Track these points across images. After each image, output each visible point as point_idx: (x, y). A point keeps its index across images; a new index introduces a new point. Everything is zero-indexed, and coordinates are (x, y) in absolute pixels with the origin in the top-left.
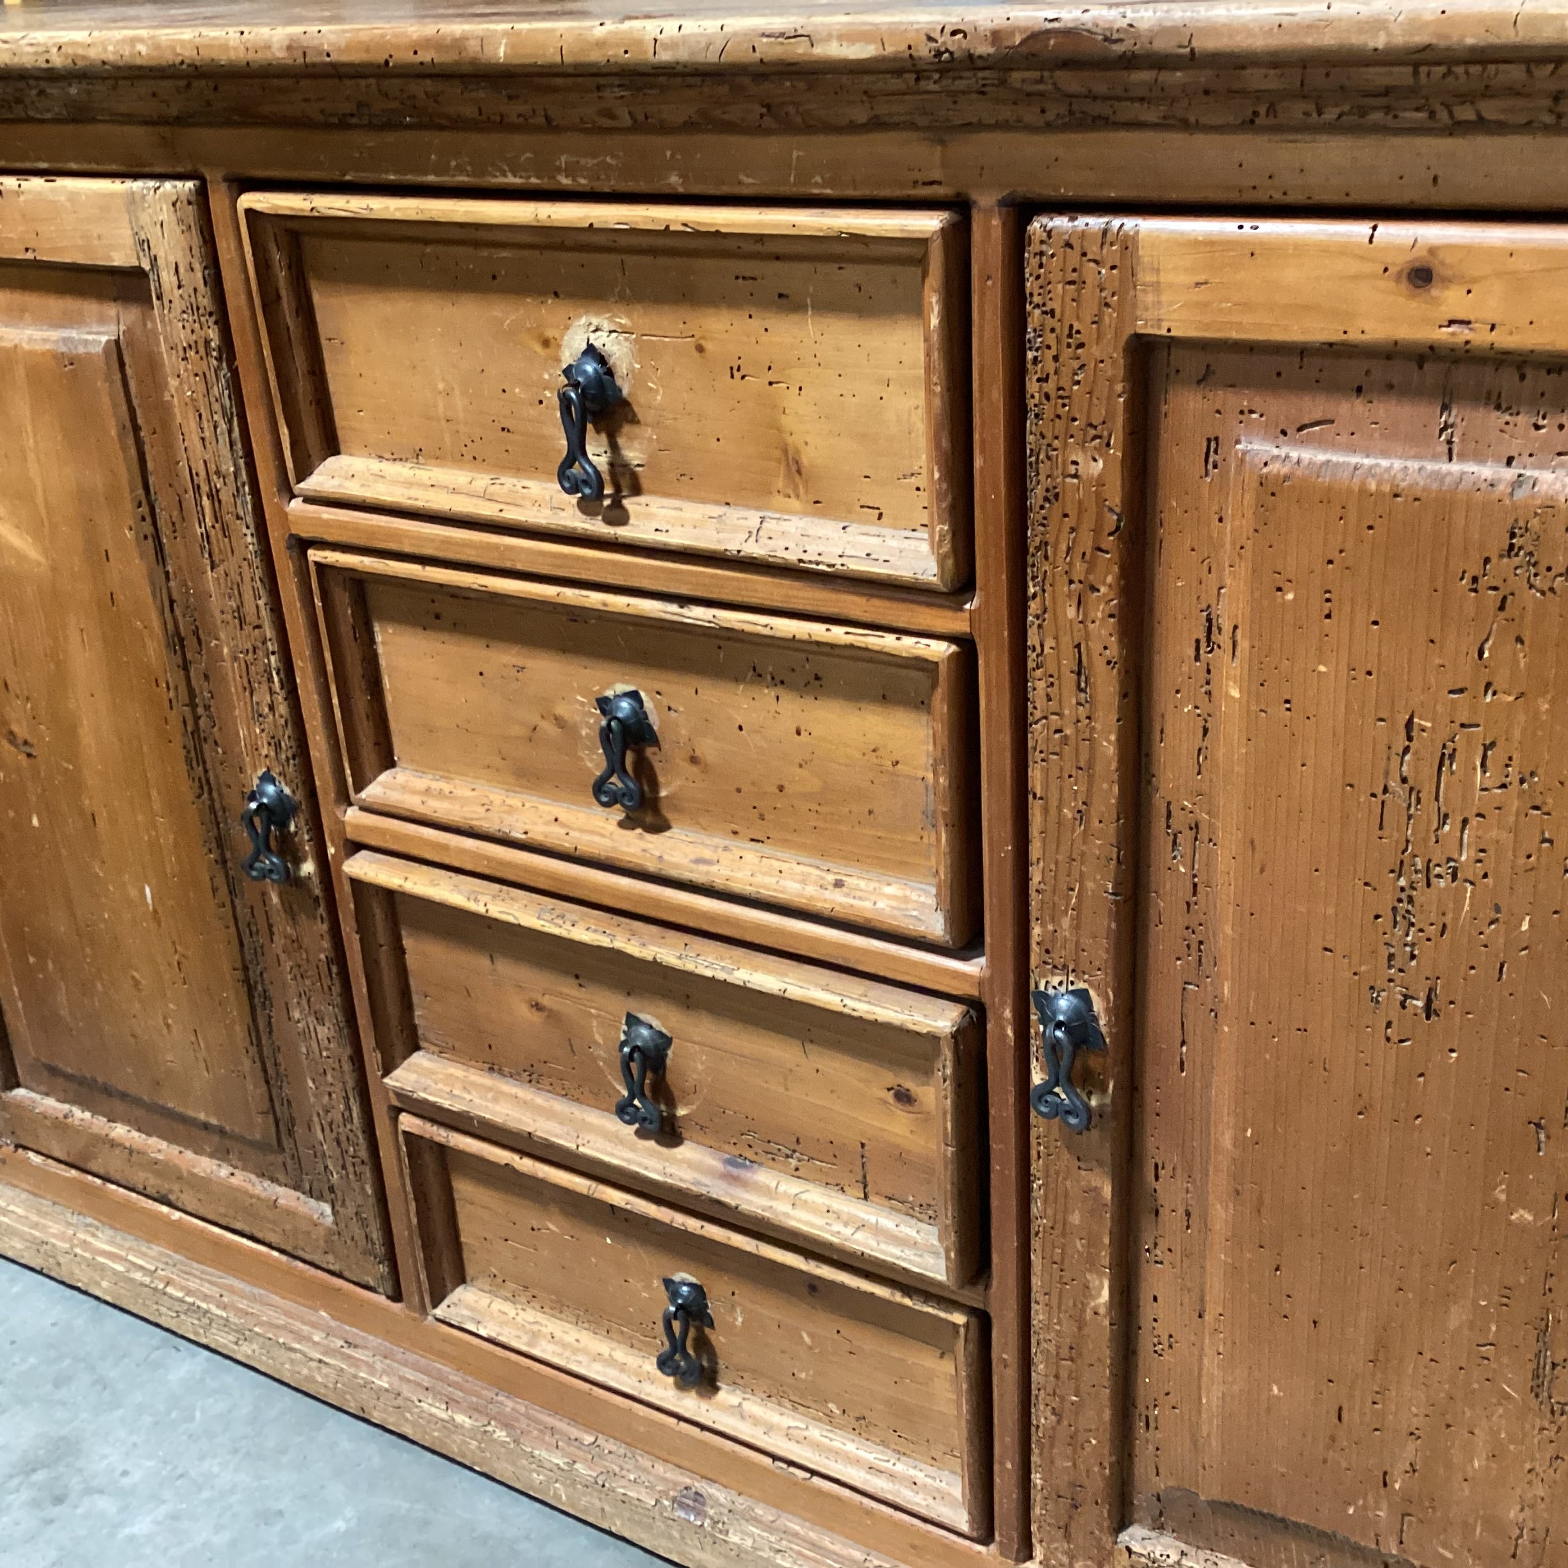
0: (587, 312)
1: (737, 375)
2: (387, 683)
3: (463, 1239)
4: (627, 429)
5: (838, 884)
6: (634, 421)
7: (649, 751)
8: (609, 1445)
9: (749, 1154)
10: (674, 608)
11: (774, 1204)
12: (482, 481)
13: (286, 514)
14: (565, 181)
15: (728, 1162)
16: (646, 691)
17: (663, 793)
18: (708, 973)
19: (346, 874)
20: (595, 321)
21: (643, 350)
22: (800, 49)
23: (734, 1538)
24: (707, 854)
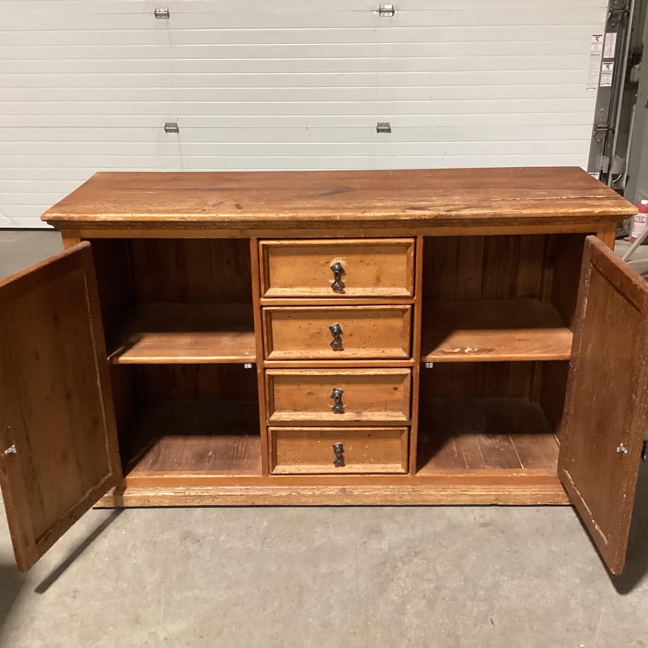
0: (337, 257)
1: (368, 265)
2: (274, 333)
3: (278, 454)
4: (343, 276)
5: (383, 352)
6: (345, 274)
7: (341, 335)
8: (320, 487)
9: (360, 410)
10: (354, 307)
11: (369, 417)
12: (309, 289)
13: (260, 301)
14: (339, 236)
15: (356, 413)
16: (341, 324)
17: (343, 343)
18: (360, 374)
19: (267, 374)
20: (338, 258)
21: (348, 262)
22: (397, 218)
23: (355, 493)
24: (355, 352)
